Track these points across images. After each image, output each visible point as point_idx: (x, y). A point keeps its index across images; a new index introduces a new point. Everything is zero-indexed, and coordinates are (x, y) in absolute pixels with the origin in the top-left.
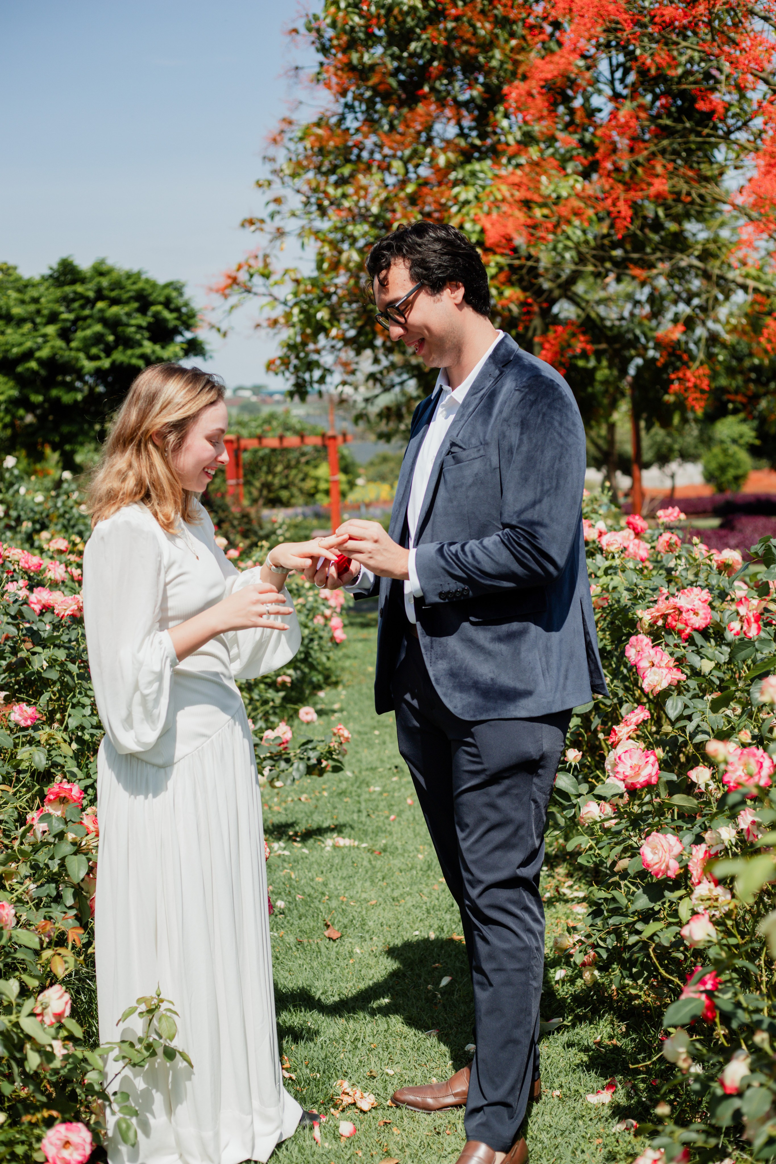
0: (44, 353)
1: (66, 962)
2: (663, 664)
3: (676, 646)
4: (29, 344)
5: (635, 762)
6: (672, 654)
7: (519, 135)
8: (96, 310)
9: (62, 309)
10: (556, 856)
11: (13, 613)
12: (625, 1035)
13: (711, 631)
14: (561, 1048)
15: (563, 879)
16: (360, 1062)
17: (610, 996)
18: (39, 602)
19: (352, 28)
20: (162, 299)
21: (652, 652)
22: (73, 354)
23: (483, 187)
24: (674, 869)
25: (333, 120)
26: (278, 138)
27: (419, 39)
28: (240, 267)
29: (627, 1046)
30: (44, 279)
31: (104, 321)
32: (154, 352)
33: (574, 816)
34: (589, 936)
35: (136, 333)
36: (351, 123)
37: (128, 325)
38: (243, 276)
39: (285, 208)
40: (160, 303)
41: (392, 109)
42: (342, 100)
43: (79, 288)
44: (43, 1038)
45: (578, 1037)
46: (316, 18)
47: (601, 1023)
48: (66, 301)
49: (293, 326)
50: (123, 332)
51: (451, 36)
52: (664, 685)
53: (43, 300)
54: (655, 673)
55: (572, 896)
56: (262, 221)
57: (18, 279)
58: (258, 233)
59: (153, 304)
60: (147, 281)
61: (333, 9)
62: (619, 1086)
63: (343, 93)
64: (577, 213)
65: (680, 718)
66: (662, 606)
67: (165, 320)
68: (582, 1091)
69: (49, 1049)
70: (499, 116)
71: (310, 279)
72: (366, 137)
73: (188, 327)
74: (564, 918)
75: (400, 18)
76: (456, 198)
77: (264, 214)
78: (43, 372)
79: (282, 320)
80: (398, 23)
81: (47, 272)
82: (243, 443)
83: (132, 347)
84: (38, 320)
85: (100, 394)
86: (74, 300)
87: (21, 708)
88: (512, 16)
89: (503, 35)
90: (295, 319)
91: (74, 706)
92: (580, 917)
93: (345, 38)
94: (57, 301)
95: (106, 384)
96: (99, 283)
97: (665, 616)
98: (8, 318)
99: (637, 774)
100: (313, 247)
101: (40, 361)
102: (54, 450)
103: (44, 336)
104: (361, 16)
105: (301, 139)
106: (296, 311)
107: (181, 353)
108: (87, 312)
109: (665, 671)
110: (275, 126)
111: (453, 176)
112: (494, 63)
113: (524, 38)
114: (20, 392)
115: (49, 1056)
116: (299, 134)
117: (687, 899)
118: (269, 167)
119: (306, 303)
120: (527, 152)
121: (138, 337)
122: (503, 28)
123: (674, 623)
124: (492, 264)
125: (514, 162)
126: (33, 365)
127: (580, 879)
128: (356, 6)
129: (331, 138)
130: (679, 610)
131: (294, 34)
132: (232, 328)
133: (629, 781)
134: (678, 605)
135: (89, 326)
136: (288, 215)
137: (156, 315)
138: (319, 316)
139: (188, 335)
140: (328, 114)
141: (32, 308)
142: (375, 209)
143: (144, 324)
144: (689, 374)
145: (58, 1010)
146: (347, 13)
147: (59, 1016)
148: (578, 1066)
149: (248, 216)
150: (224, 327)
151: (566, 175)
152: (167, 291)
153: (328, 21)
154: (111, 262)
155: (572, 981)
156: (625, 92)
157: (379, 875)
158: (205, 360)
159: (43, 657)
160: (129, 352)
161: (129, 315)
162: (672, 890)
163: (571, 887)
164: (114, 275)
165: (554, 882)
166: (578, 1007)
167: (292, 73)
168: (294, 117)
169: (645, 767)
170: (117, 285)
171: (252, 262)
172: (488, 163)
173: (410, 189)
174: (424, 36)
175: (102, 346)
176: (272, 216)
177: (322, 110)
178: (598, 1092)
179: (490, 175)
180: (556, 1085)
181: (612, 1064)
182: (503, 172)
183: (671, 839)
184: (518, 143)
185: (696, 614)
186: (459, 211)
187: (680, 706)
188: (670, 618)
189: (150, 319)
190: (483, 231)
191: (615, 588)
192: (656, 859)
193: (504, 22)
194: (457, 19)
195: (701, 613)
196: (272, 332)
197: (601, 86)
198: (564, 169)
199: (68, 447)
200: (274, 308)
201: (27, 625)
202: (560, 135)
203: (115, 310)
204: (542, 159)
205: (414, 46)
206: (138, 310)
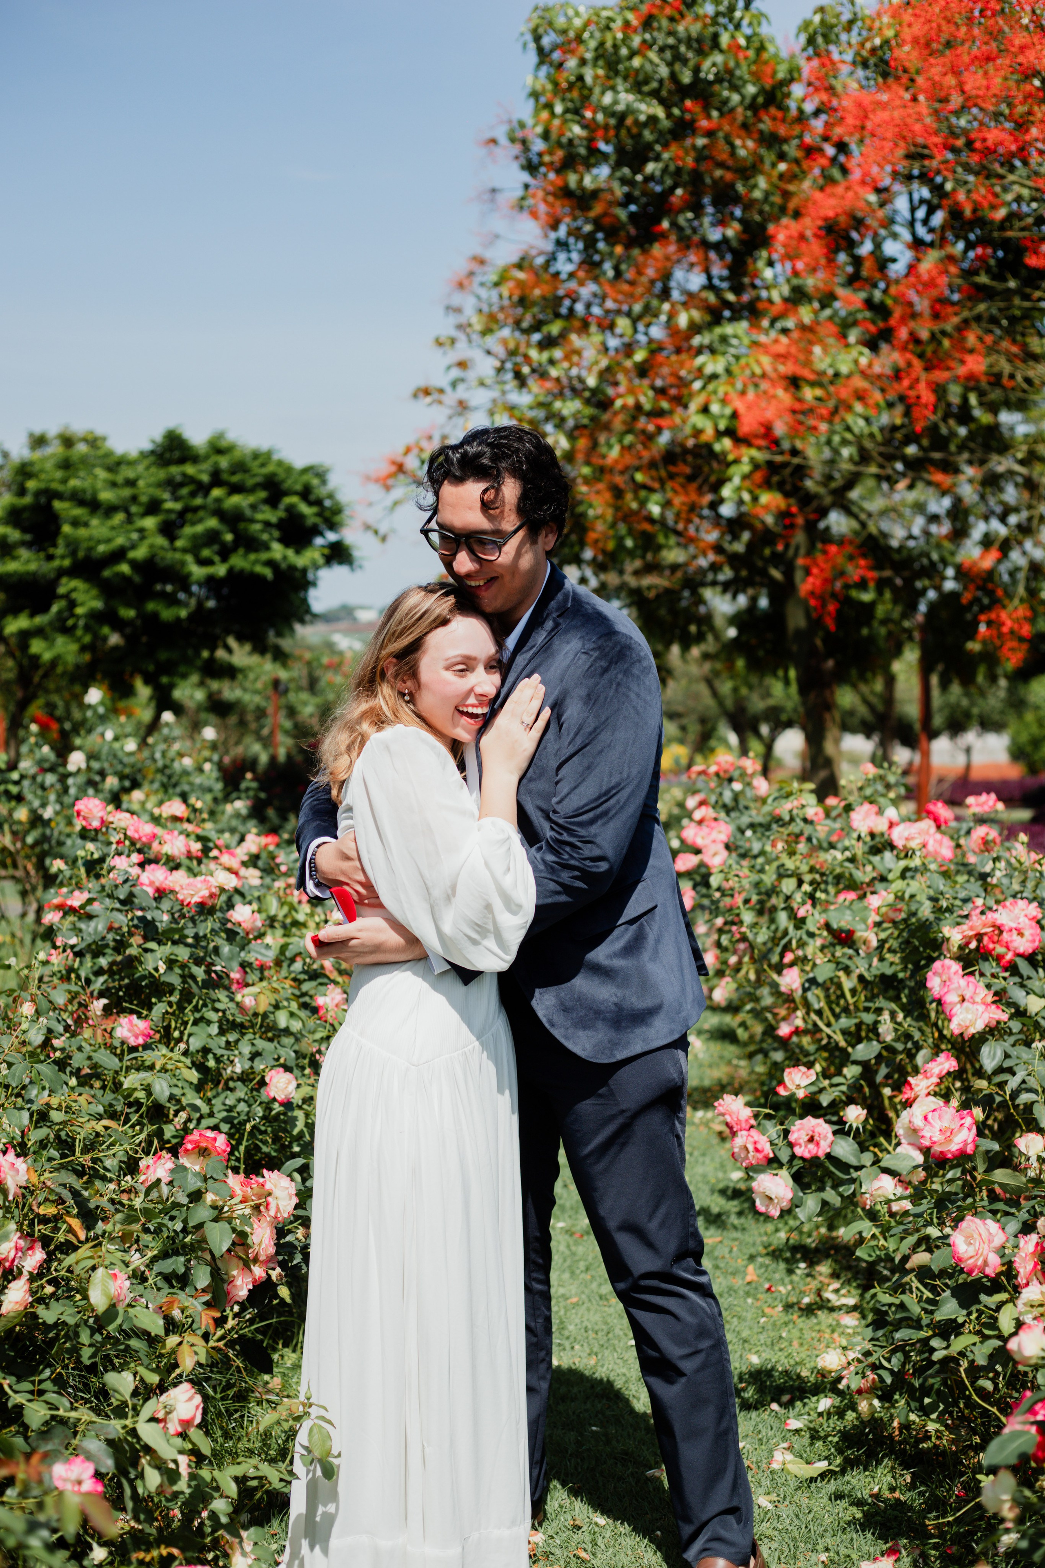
0: (140, 553)
1: (196, 1353)
2: (978, 999)
3: (993, 976)
4: (120, 541)
5: (946, 1124)
6: (988, 986)
7: (786, 290)
8: (210, 499)
9: (166, 496)
10: (817, 1250)
11: (122, 897)
12: (912, 1487)
13: (1040, 958)
14: (826, 1499)
15: (826, 1281)
16: (561, 1506)
17: (890, 1435)
18: (151, 883)
19: (571, 141)
20: (298, 487)
21: (963, 982)
22: (178, 556)
23: (737, 358)
24: (994, 1265)
25: (540, 261)
26: (466, 282)
27: (657, 158)
28: (408, 450)
29: (913, 1500)
30: (143, 455)
31: (219, 513)
32: (285, 558)
33: (854, 1194)
34: (867, 1354)
35: (263, 531)
36: (564, 266)
37: (252, 521)
38: (411, 462)
39: (472, 375)
40: (296, 493)
41: (619, 250)
42: (553, 235)
43: (190, 469)
44: (167, 1450)
45: (849, 1487)
46: (522, 125)
47: (879, 1471)
48: (172, 485)
50: (246, 530)
51: (702, 155)
52: (979, 1026)
53: (141, 483)
54: (967, 1010)
55: (838, 1303)
56: (441, 391)
57: (109, 454)
58: (435, 407)
59: (287, 493)
60: (280, 463)
61: (545, 115)
62: (904, 1553)
63: (554, 226)
64: (861, 396)
65: (1000, 1070)
66: (978, 923)
67: (301, 517)
68: (854, 1557)
69: (172, 1466)
70: (761, 264)
72: (582, 284)
73: (333, 526)
74: (828, 1331)
75: (635, 130)
76: (700, 370)
77: (442, 380)
78: (137, 579)
80: (632, 137)
81: (147, 446)
83: (256, 550)
84: (134, 509)
85: (211, 611)
86: (181, 485)
87: (130, 1021)
88: (782, 131)
89: (769, 157)
91: (196, 1023)
92: (850, 1331)
93: (560, 154)
94: (159, 485)
95: (219, 598)
97: (979, 937)
98: (93, 505)
99: (948, 1140)
101: (134, 564)
102: (147, 682)
103: (141, 530)
104: (584, 127)
105: (496, 284)
107: (321, 561)
108: (198, 501)
109: (981, 1008)
110: (462, 265)
111: (696, 341)
112: (757, 194)
113: (797, 161)
114: (106, 603)
115: (172, 1476)
116: (494, 278)
117: (1010, 1305)
118: (453, 320)
120: (796, 312)
121: (265, 537)
122: (769, 147)
123: (991, 946)
124: (745, 459)
125: (779, 325)
126: (125, 568)
127: (848, 1282)
128: (577, 112)
129: (536, 284)
130: (999, 929)
131: (492, 145)
132: (393, 531)
133: (937, 1149)
134: (999, 922)
135: (200, 521)
136: (474, 383)
137: (290, 509)
139: (332, 537)
140: (534, 252)
141: (126, 492)
142: (591, 381)
143: (274, 519)
144: (1004, 615)
145: (186, 1416)
146: (565, 122)
147: (186, 1423)
148: (849, 1523)
149: (422, 383)
150: (383, 529)
151: (847, 345)
152: (306, 478)
153: (539, 129)
154: (232, 436)
155: (840, 1413)
156: (928, 238)
157: (582, 1265)
158: (353, 570)
159: (158, 955)
160: (252, 557)
161: (254, 507)
162: (990, 1294)
163: (837, 1291)
164: (237, 454)
165: (814, 1284)
166: (849, 1448)
167: (487, 196)
168: (488, 255)
169: (959, 1131)
170: (240, 467)
171: (424, 444)
172: (743, 326)
173: (639, 356)
174: (666, 156)
175: (216, 547)
176: (454, 384)
177: (524, 247)
178: (876, 1559)
179: (746, 341)
180: (820, 1547)
181: (895, 1524)
182: (763, 338)
183: (992, 1225)
184: (786, 300)
185: (1020, 934)
186: (704, 388)
187: (999, 1054)
188: (986, 939)
189: (281, 513)
190: (735, 415)
191: (912, 896)
192: (971, 1251)
193: (771, 141)
194: (710, 134)
195: (1027, 933)
197: (898, 229)
198: (844, 336)
199: (165, 680)
201: (139, 913)
202: (840, 292)
203: (236, 500)
204: (816, 322)
205: (651, 167)
206: (266, 501)
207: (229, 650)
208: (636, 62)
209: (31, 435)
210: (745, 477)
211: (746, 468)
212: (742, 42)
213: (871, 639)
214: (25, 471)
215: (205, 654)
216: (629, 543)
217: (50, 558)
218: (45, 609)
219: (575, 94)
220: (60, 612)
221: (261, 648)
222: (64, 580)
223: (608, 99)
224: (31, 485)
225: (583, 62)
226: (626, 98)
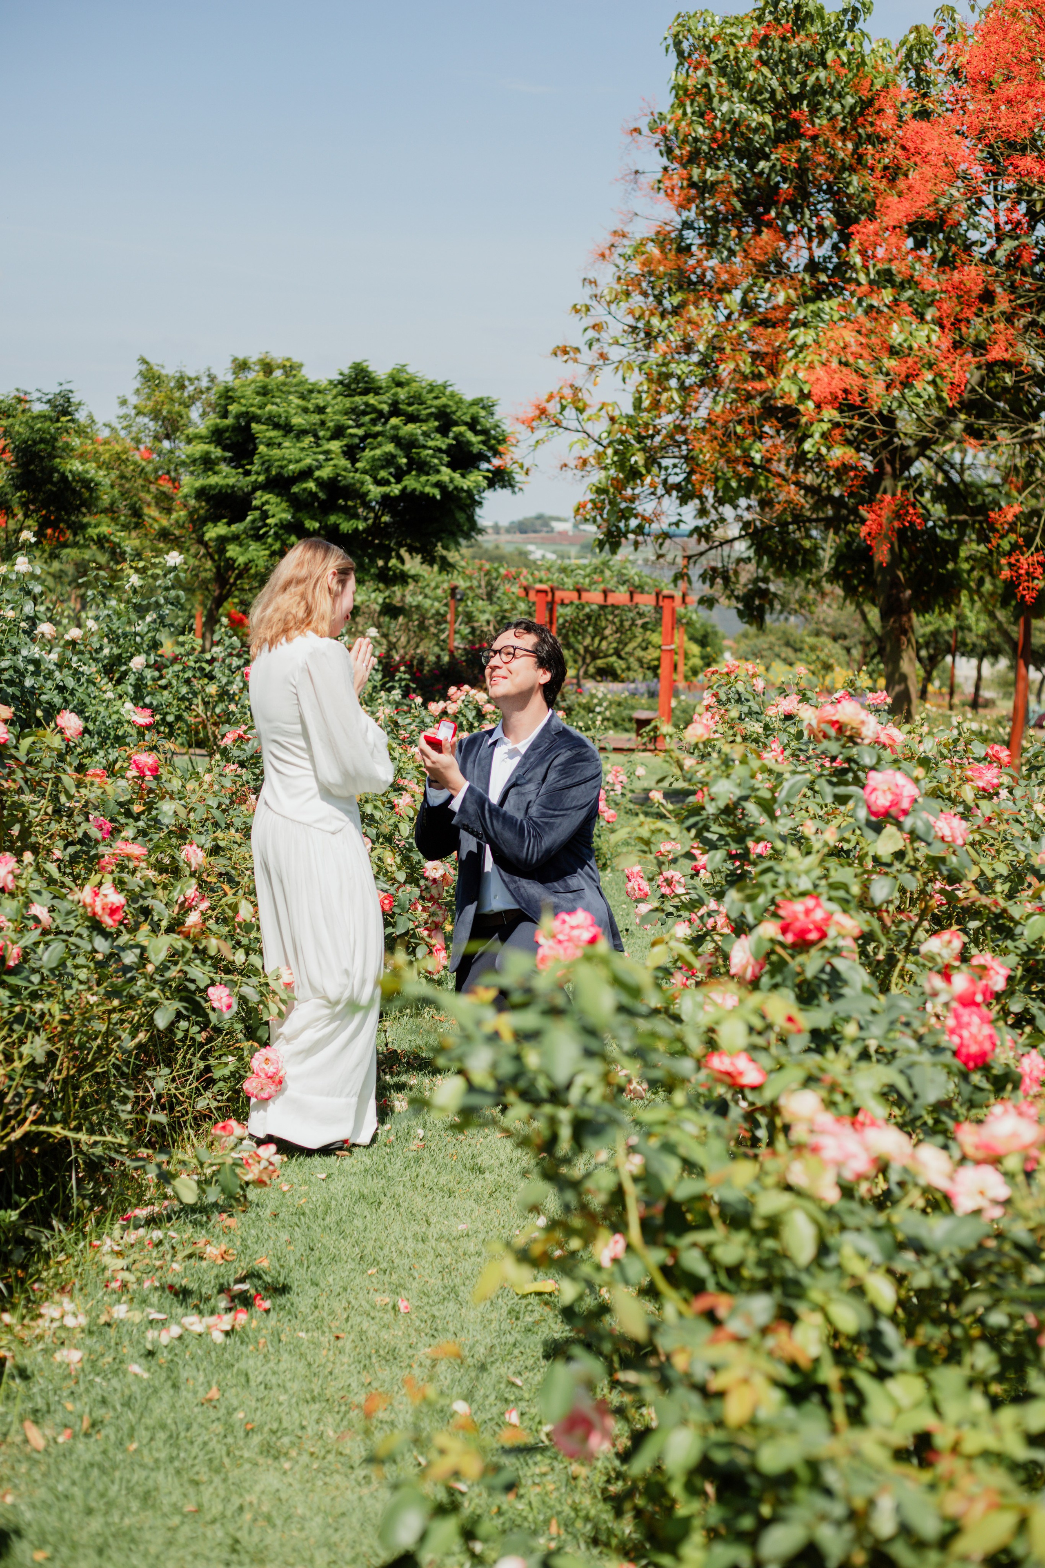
0: (325, 473)
4: (308, 461)
7: (872, 275)
8: (388, 426)
9: (351, 422)
19: (696, 139)
20: (467, 418)
22: (358, 475)
25: (671, 236)
26: (607, 252)
27: (767, 158)
28: (551, 397)
30: (332, 384)
31: (396, 440)
32: (452, 480)
35: (433, 456)
36: (694, 239)
37: (425, 447)
38: (553, 408)
39: (606, 335)
40: (466, 424)
41: (734, 233)
42: (685, 214)
46: (662, 118)
48: (355, 412)
49: (605, 468)
50: (419, 454)
51: (804, 157)
53: (329, 410)
56: (577, 350)
57: (303, 382)
58: (571, 364)
59: (456, 424)
60: (452, 396)
63: (686, 206)
67: (469, 443)
70: (852, 250)
71: (627, 416)
73: (497, 453)
75: (747, 135)
76: (793, 340)
77: (580, 341)
78: (322, 495)
79: (592, 461)
80: (745, 140)
82: (559, 595)
83: (428, 474)
84: (321, 434)
85: (387, 525)
86: (364, 413)
90: (609, 461)
93: (688, 149)
94: (345, 413)
95: (394, 514)
96: (395, 394)
98: (287, 428)
100: (636, 378)
101: (320, 482)
103: (327, 452)
105: (633, 256)
106: (610, 451)
107: (484, 483)
108: (378, 428)
110: (604, 240)
111: (793, 316)
114: (294, 516)
116: (631, 250)
118: (589, 290)
119: (621, 442)
120: (880, 292)
121: (436, 461)
124: (826, 419)
125: (865, 303)
126: (311, 485)
128: (702, 115)
129: (660, 262)
131: (636, 134)
135: (380, 445)
137: (459, 437)
138: (633, 460)
139: (496, 462)
140: (667, 227)
141: (316, 418)
142: (701, 347)
143: (444, 447)
144: (1022, 559)
146: (692, 121)
149: (561, 343)
150: (527, 463)
151: (923, 323)
152: (474, 410)
153: (674, 124)
154: (411, 370)
160: (423, 478)
161: (425, 434)
164: (415, 386)
167: (631, 177)
168: (626, 230)
170: (416, 399)
171: (564, 392)
173: (744, 327)
174: (773, 157)
175: (392, 470)
176: (590, 344)
177: (661, 223)
179: (835, 317)
184: (871, 282)
186: (796, 356)
189: (451, 441)
194: (814, 138)
196: (579, 473)
200: (585, 446)
203: (411, 427)
204: (896, 302)
205: (762, 164)
206: (438, 430)
207: (403, 562)
208: (751, 75)
209: (235, 360)
210: (823, 435)
211: (825, 426)
212: (845, 59)
213: (956, 573)
214: (228, 395)
215: (380, 563)
216: (734, 484)
217: (247, 473)
218: (242, 519)
219: (700, 99)
220: (253, 521)
221: (429, 559)
222: (259, 493)
223: (725, 107)
224: (233, 408)
225: (709, 72)
226: (740, 108)
